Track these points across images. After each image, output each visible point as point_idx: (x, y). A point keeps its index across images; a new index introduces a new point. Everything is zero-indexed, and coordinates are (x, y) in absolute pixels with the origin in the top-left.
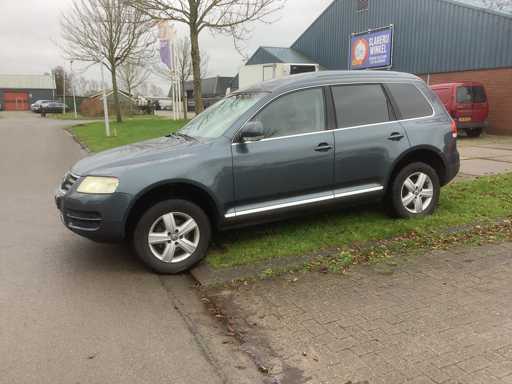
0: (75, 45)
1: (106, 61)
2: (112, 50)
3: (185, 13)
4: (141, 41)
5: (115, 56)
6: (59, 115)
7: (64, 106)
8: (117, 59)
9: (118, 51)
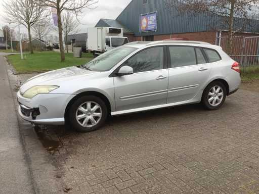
0: (10, 15)
1: (25, 23)
2: (28, 18)
3: (54, 3)
4: (43, 14)
5: (30, 21)
6: (4, 50)
7: (7, 46)
8: (31, 23)
9: (31, 19)
